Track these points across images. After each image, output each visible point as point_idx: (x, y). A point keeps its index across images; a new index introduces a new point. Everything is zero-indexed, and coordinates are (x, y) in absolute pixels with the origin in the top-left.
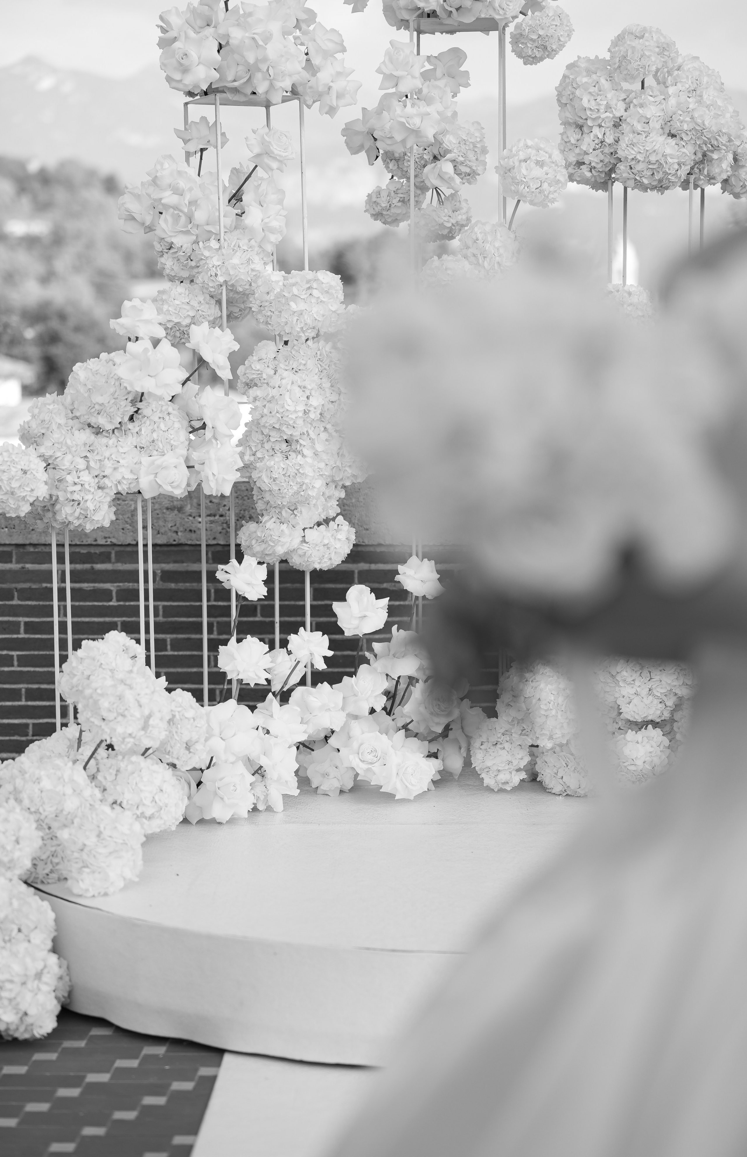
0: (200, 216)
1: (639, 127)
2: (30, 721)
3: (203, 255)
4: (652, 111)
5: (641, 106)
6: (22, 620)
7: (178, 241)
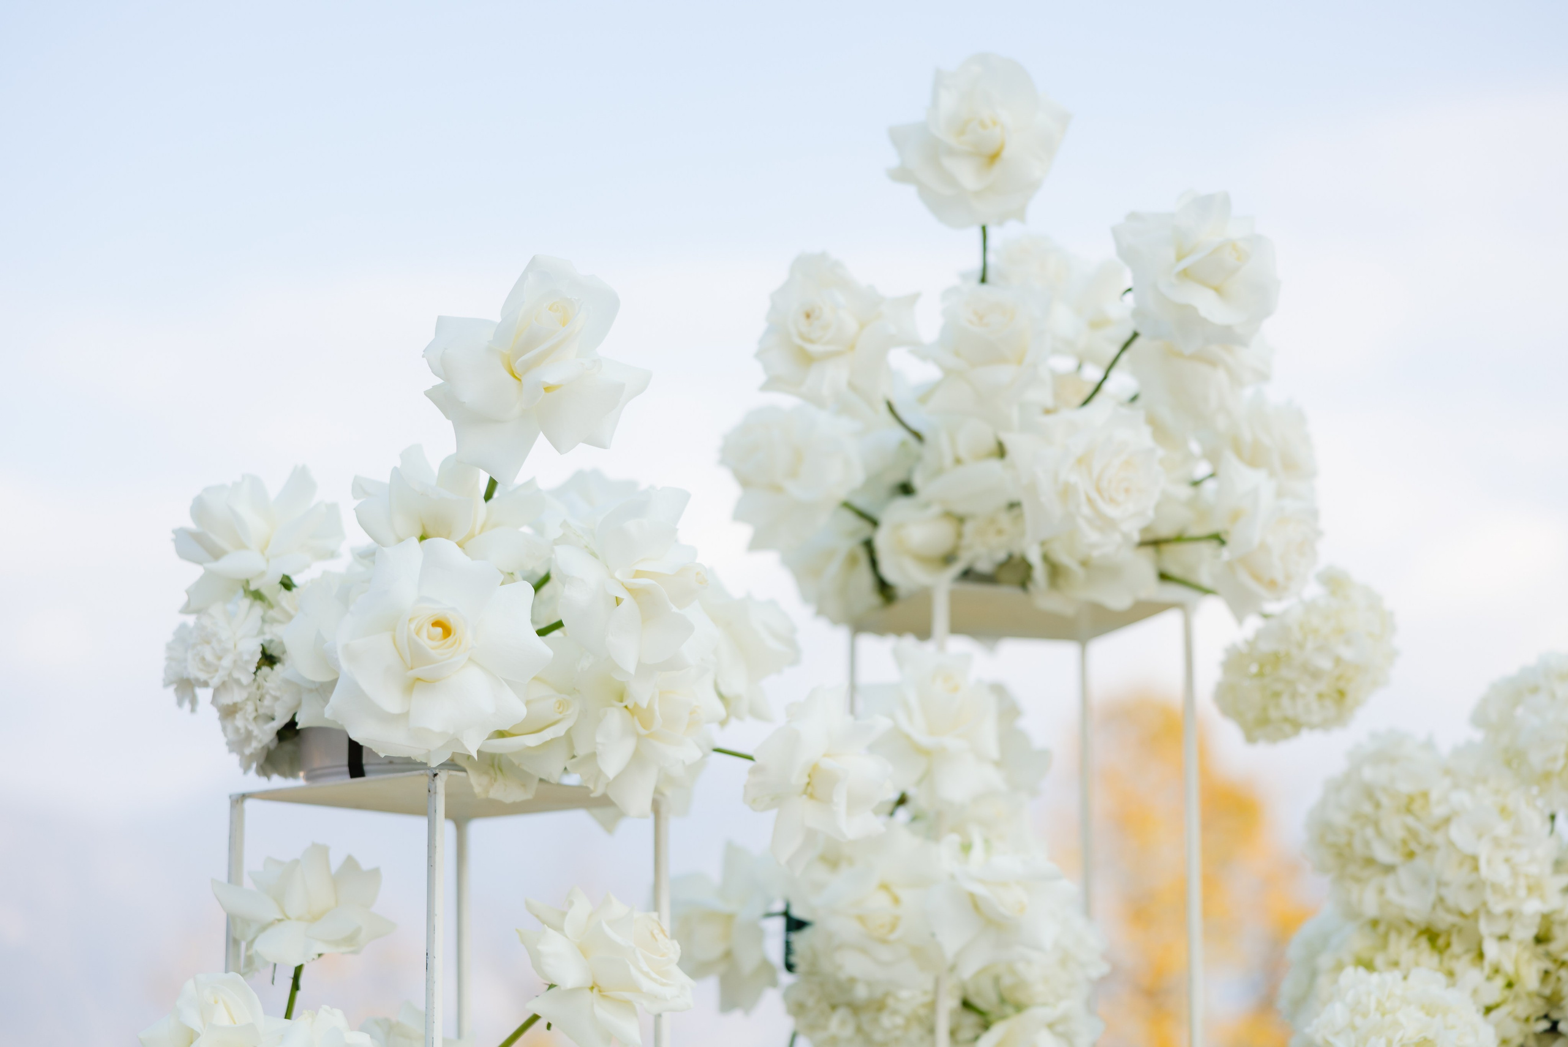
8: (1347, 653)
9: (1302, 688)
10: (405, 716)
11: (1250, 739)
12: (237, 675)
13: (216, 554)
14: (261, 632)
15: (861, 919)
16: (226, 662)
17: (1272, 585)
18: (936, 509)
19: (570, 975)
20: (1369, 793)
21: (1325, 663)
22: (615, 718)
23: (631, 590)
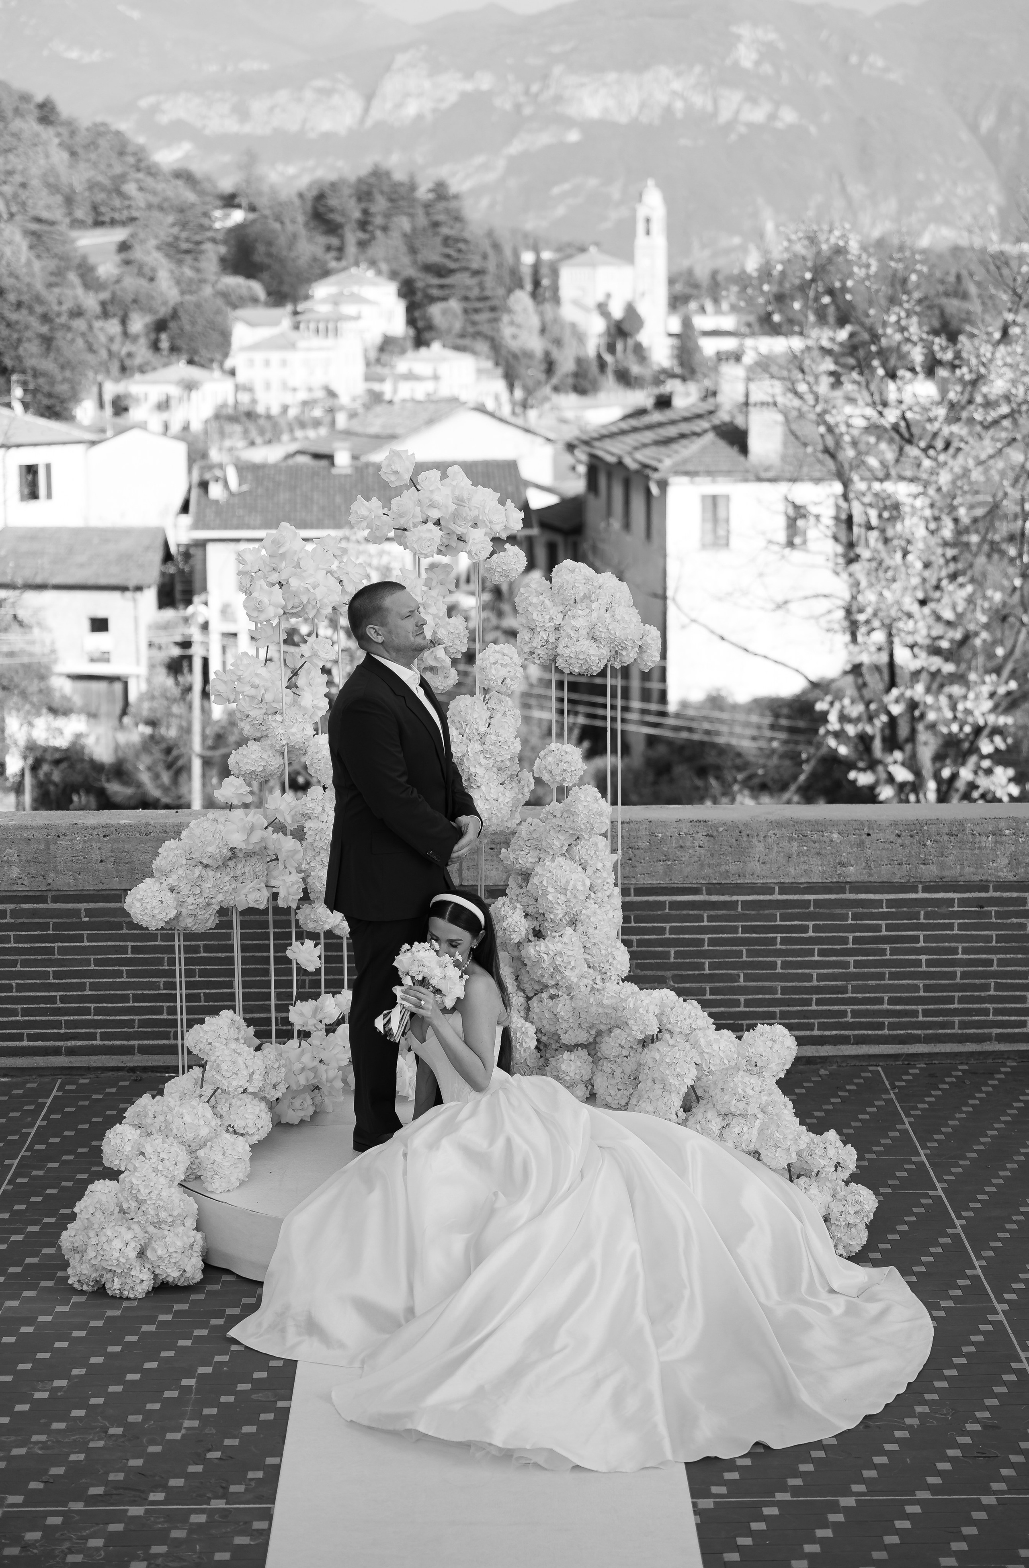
0: (269, 697)
1: (572, 634)
2: (136, 1018)
3: (272, 724)
4: (581, 623)
5: (574, 617)
6: (130, 944)
7: (253, 714)
19: (308, 654)
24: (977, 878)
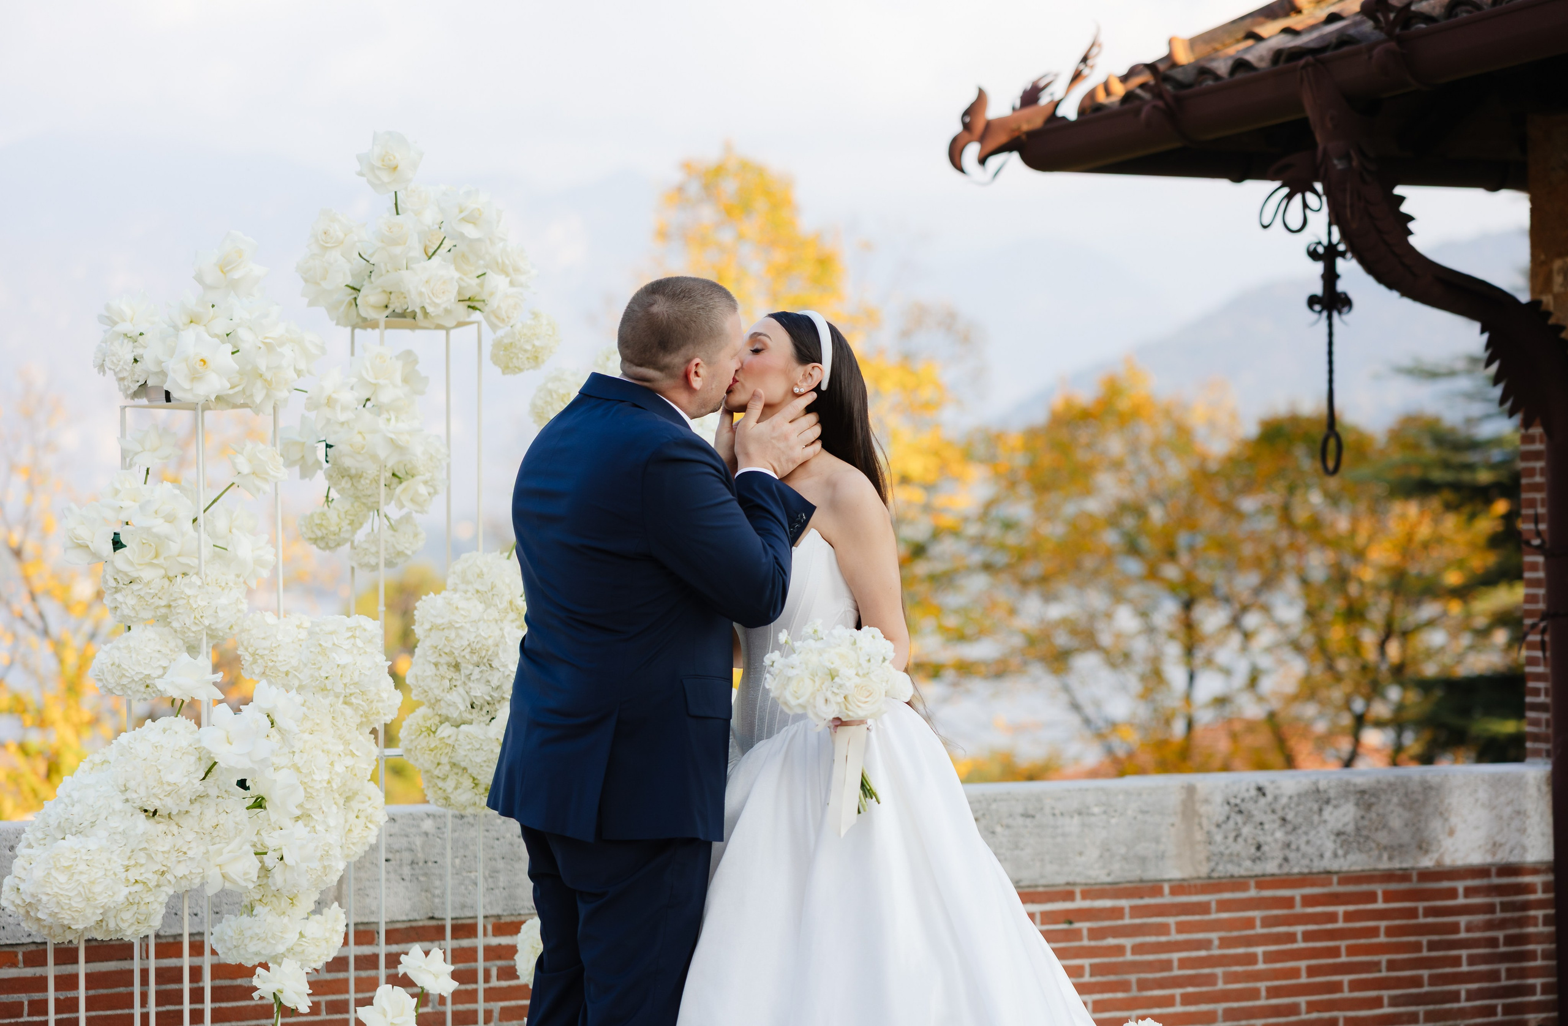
3: (182, 592)
7: (147, 574)
8: (537, 343)
9: (520, 356)
10: (191, 389)
11: (504, 373)
12: (125, 367)
13: (115, 323)
14: (133, 351)
15: (351, 446)
16: (121, 363)
17: (503, 320)
18: (380, 290)
19: (245, 469)
20: (550, 392)
21: (529, 347)
22: (259, 384)
23: (265, 343)
24: (1061, 880)
